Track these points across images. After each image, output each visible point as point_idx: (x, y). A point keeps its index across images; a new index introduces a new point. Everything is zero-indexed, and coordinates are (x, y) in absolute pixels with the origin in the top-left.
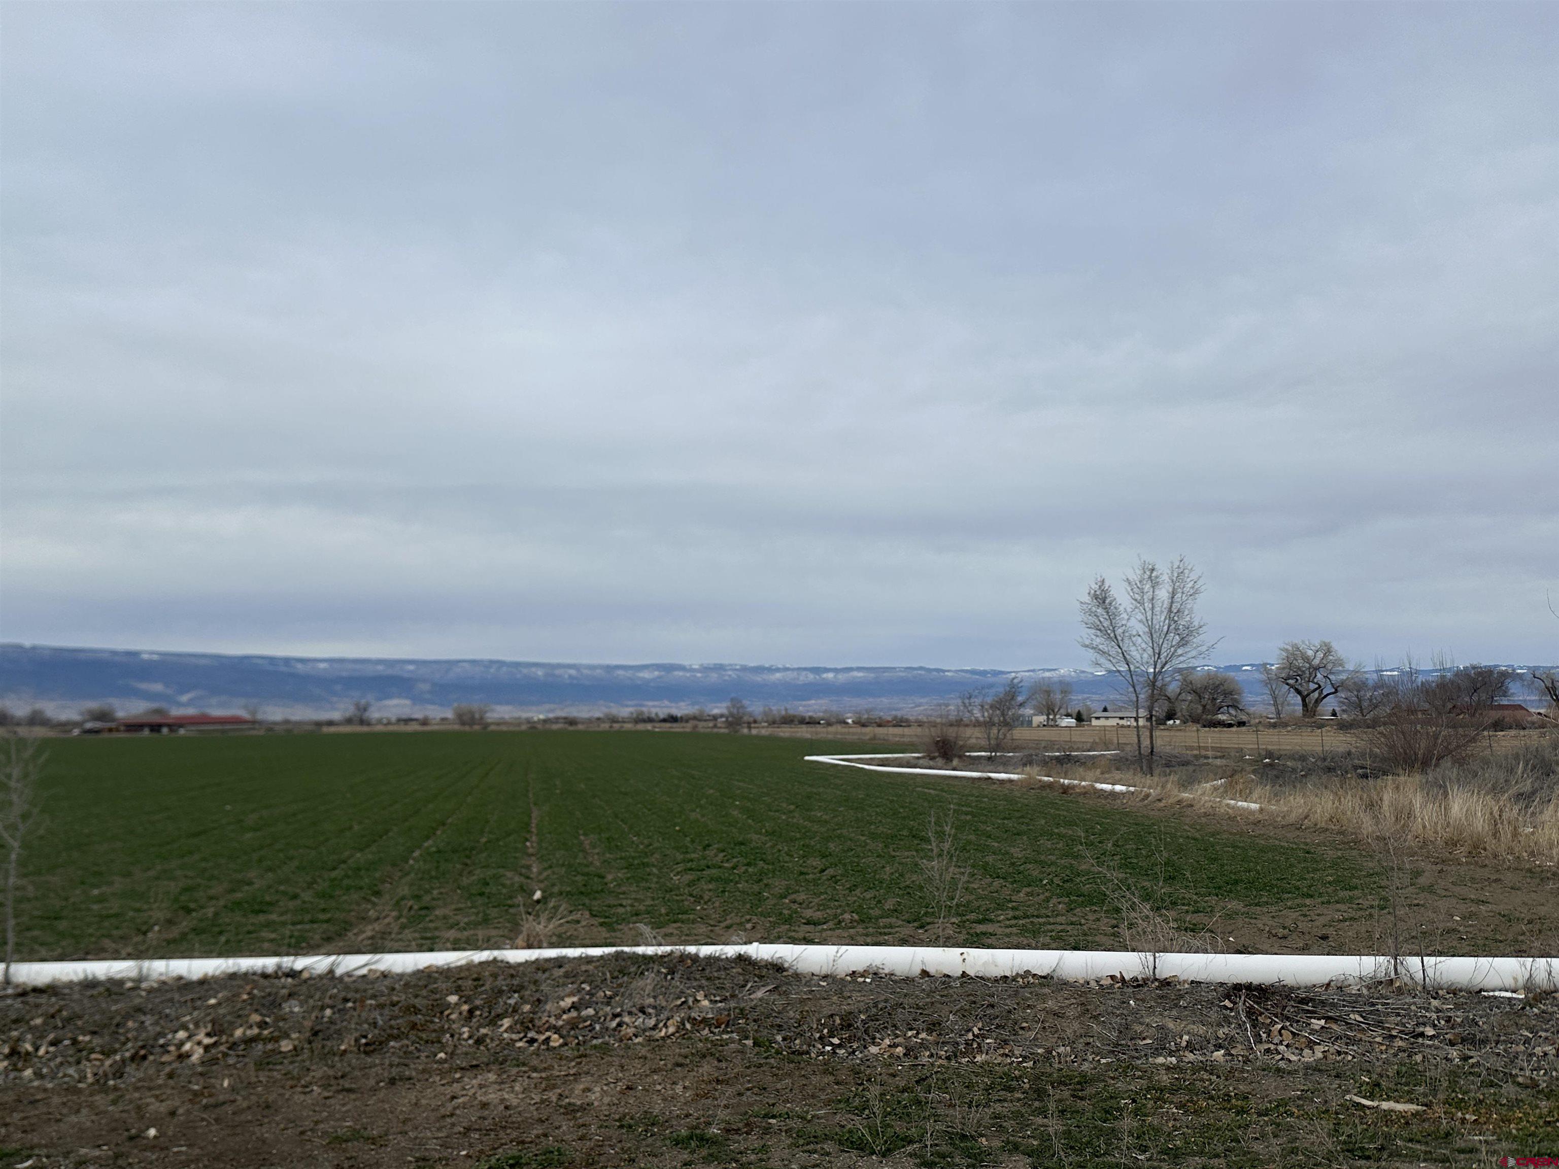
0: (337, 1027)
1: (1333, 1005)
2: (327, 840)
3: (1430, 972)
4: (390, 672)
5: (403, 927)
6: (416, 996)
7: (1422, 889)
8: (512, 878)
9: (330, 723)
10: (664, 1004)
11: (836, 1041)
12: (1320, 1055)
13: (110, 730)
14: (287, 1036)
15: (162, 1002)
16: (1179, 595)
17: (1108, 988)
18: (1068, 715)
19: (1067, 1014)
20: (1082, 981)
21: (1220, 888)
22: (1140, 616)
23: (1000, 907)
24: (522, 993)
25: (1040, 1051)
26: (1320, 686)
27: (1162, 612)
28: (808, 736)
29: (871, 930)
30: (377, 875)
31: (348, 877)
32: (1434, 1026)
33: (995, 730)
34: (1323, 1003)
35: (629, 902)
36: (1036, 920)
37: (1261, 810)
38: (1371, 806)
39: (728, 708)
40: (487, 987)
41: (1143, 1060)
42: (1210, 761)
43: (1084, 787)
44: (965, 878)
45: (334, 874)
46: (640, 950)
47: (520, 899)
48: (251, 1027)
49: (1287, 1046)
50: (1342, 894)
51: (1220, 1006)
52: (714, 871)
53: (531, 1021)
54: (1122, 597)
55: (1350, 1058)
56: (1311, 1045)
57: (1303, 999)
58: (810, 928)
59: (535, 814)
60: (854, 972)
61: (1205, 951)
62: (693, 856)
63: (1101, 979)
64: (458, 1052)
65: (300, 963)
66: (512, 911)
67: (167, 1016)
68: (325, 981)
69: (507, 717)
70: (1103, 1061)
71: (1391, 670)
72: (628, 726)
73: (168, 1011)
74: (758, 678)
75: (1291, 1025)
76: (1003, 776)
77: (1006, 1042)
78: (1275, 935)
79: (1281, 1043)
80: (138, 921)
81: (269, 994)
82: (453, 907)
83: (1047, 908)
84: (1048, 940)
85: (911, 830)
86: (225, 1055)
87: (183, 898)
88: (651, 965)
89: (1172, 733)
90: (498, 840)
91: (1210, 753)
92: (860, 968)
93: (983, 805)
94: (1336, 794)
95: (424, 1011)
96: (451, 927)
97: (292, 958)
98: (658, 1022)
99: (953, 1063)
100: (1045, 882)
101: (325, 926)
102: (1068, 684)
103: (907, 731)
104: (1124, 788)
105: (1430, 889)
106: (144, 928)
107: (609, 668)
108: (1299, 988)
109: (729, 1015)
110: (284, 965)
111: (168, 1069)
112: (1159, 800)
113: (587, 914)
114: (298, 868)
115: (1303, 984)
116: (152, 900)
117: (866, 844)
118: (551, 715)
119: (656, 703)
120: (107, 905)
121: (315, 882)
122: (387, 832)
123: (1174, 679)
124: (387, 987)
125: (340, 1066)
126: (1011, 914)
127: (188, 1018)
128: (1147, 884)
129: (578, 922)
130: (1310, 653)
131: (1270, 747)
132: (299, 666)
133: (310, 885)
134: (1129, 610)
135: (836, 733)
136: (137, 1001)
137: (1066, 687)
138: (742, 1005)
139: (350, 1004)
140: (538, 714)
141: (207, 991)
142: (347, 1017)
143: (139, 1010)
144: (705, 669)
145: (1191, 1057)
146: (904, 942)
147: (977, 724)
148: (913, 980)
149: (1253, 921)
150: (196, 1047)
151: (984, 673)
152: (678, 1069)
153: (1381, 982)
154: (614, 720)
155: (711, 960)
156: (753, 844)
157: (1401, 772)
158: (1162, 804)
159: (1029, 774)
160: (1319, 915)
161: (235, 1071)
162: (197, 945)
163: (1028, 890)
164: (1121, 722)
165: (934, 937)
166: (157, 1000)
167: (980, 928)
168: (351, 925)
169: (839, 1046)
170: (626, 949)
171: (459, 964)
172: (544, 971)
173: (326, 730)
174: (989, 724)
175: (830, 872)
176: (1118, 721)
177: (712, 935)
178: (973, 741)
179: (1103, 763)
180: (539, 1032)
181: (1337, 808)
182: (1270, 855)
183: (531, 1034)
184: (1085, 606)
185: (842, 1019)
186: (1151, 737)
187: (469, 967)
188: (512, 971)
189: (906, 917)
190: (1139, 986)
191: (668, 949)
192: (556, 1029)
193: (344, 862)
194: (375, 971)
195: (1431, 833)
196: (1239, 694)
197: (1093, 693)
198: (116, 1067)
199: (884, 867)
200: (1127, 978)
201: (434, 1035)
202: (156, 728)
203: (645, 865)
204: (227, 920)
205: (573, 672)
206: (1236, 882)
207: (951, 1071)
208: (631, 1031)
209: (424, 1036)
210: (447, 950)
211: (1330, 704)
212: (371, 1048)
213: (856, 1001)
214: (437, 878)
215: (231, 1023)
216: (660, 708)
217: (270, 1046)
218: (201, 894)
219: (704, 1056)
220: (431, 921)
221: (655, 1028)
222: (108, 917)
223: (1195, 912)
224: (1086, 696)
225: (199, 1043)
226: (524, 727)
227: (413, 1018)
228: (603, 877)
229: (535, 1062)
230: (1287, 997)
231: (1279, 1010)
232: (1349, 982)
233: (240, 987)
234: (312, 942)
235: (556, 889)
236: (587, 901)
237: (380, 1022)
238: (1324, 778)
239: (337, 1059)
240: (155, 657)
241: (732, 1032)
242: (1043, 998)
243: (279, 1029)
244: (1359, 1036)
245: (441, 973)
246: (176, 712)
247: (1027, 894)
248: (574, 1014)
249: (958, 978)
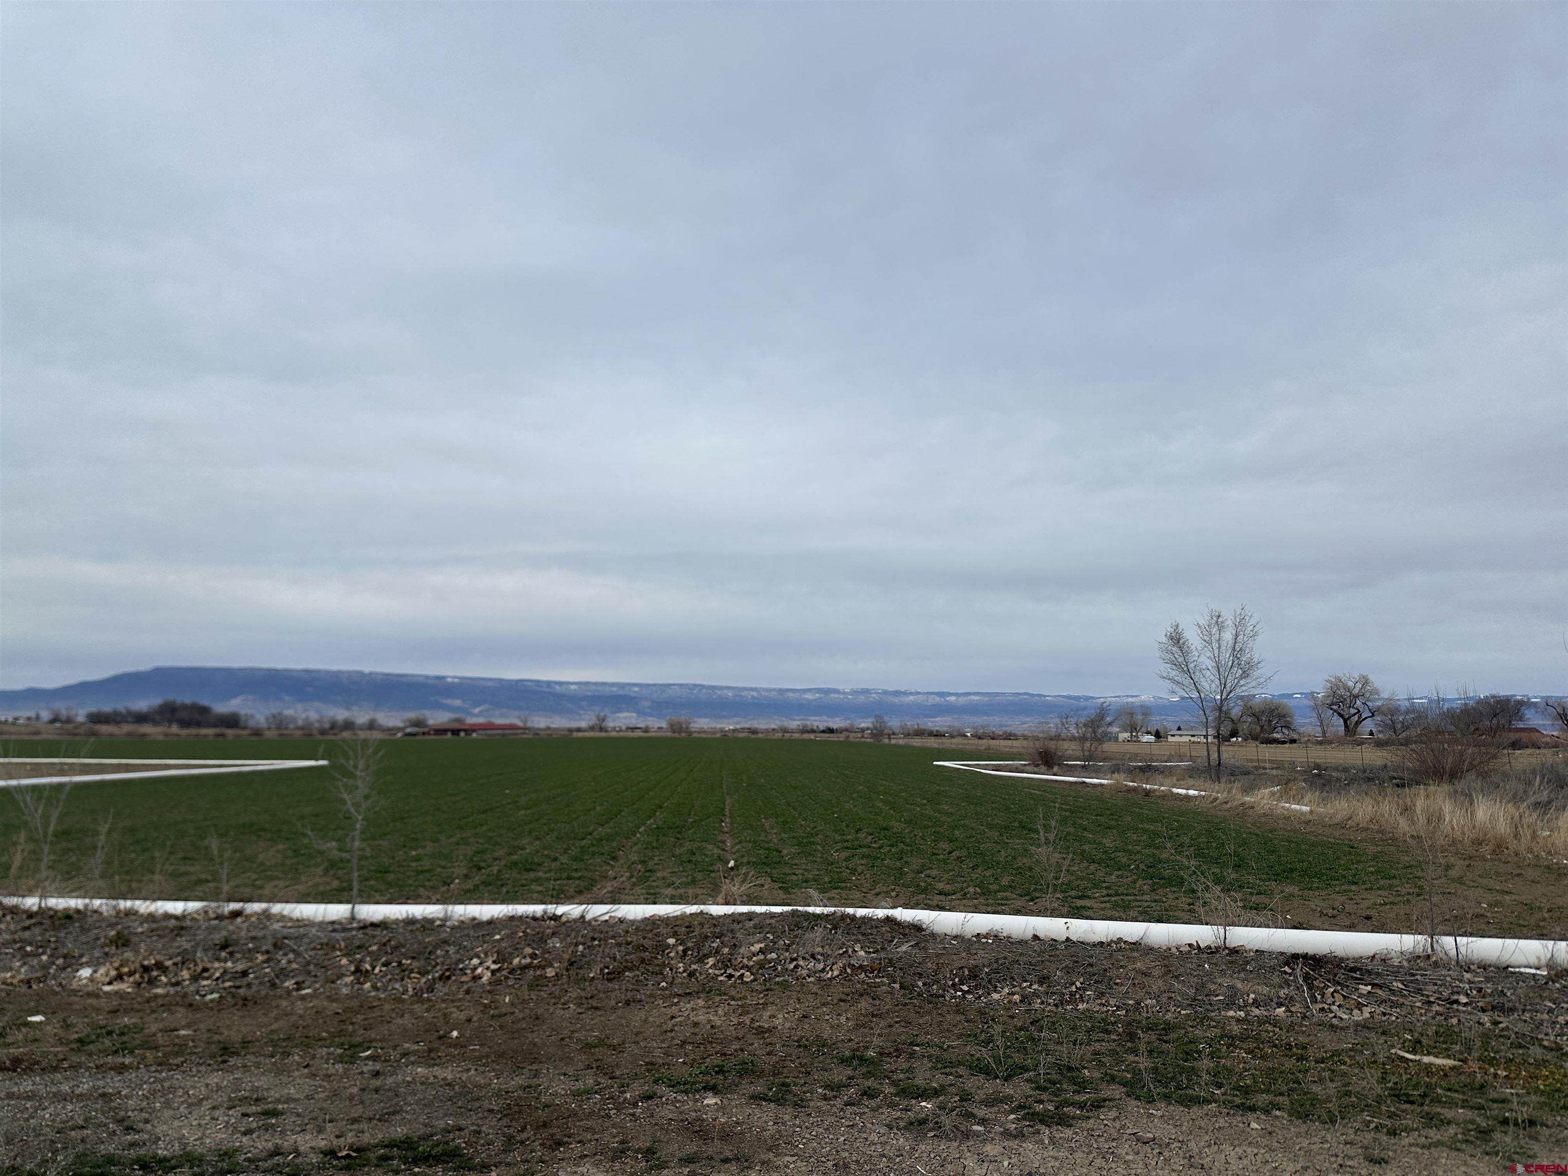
0: (587, 959)
1: (1378, 974)
2: (577, 818)
3: (1463, 950)
4: (621, 692)
5: (634, 885)
6: (644, 938)
7: (1453, 880)
8: (712, 850)
9: (579, 730)
10: (830, 952)
11: (965, 988)
12: (1368, 1015)
13: (424, 734)
14: (551, 965)
15: (461, 937)
16: (1241, 637)
17: (1186, 954)
18: (1148, 733)
19: (1153, 974)
20: (1165, 948)
21: (1278, 875)
22: (1209, 654)
23: (1096, 886)
24: (723, 939)
25: (1130, 1002)
26: (1359, 711)
27: (1227, 650)
28: (936, 746)
29: (991, 901)
30: (615, 844)
31: (593, 845)
32: (1467, 995)
33: (1088, 744)
34: (1369, 972)
35: (801, 871)
36: (1126, 898)
37: (1311, 812)
38: (1406, 810)
39: (872, 723)
40: (696, 933)
41: (1217, 1013)
42: (1268, 771)
43: (1163, 791)
44: (1067, 862)
45: (583, 843)
46: (811, 909)
47: (719, 866)
48: (525, 957)
49: (1339, 1006)
50: (1382, 882)
51: (1281, 972)
52: (865, 850)
53: (730, 961)
54: (1193, 638)
55: (1394, 1018)
56: (1360, 1006)
57: (1352, 968)
58: (942, 897)
59: (728, 800)
60: (978, 934)
61: (1268, 926)
62: (849, 837)
63: (1181, 946)
64: (676, 982)
65: (561, 910)
66: (713, 875)
67: (465, 947)
68: (578, 924)
69: (705, 727)
70: (1183, 1012)
71: (1420, 699)
72: (796, 736)
73: (465, 943)
74: (896, 700)
75: (1342, 989)
76: (1095, 781)
77: (1103, 994)
78: (1326, 915)
79: (1334, 1003)
80: (444, 875)
81: (538, 933)
82: (670, 871)
83: (1134, 888)
84: (1136, 914)
85: (1021, 822)
86: (506, 978)
87: (475, 859)
88: (819, 921)
89: (1236, 748)
90: (701, 820)
91: (1267, 765)
92: (984, 931)
93: (1079, 804)
94: (1375, 799)
95: (650, 949)
96: (669, 886)
97: (555, 906)
98: (825, 966)
99: (1060, 1009)
100: (1132, 867)
101: (577, 882)
102: (1148, 707)
103: (1015, 743)
104: (1196, 793)
105: (1460, 880)
106: (449, 881)
107: (781, 691)
108: (1348, 959)
109: (880, 964)
110: (549, 911)
111: (465, 987)
112: (1226, 803)
113: (769, 880)
114: (557, 838)
115: (1351, 955)
116: (454, 860)
117: (985, 833)
118: (738, 727)
119: (817, 718)
120: (422, 863)
121: (569, 848)
122: (620, 812)
123: (1237, 705)
124: (623, 930)
125: (590, 989)
126: (1105, 892)
127: (480, 949)
128: (1217, 871)
129: (762, 885)
130: (1351, 684)
131: (1318, 761)
132: (557, 687)
133: (565, 852)
134: (1199, 648)
135: (958, 744)
136: (443, 935)
137: (1146, 710)
138: (891, 956)
139: (596, 942)
140: (729, 726)
141: (493, 929)
142: (594, 952)
143: (445, 942)
144: (855, 692)
145: (1257, 1012)
146: (1017, 912)
147: (1073, 739)
148: (1026, 942)
149: (1307, 903)
150: (485, 971)
151: (1077, 698)
152: (842, 1004)
153: (1420, 957)
154: (785, 730)
155: (865, 920)
156: (895, 830)
157: (1431, 782)
158: (1228, 806)
159: (1116, 780)
160: (1363, 899)
161: (513, 991)
162: (486, 895)
163: (1119, 873)
164: (1193, 739)
165: (1043, 908)
166: (458, 935)
167: (1080, 903)
168: (596, 882)
169: (968, 992)
170: (800, 908)
171: (675, 914)
172: (738, 923)
173: (575, 734)
174: (1083, 739)
175: (956, 854)
176: (1190, 738)
177: (865, 900)
178: (1070, 752)
179: (1178, 771)
180: (735, 970)
181: (1376, 811)
182: (1320, 849)
183: (729, 971)
184: (1162, 645)
185: (970, 971)
186: (1219, 752)
187: (683, 916)
188: (715, 922)
189: (1019, 891)
190: (1212, 953)
191: (832, 909)
192: (749, 969)
193: (590, 834)
194: (615, 917)
195: (1458, 833)
196: (1291, 717)
197: (1169, 715)
198: (429, 983)
199: (999, 851)
200: (1202, 946)
201: (658, 968)
202: (456, 732)
203: (813, 843)
204: (507, 876)
205: (754, 693)
206: (1292, 870)
207: (1058, 1016)
208: (805, 972)
209: (650, 969)
210: (666, 903)
211: (1368, 725)
212: (611, 976)
213: (981, 957)
214: (657, 848)
215: (510, 954)
216: (821, 722)
217: (538, 973)
218: (489, 856)
219: (862, 995)
220: (654, 881)
221: (823, 970)
222: (422, 872)
223: (1257, 894)
224: (1163, 717)
225: (488, 968)
226: (718, 735)
227: (642, 955)
228: (780, 852)
229: (733, 993)
230: (1338, 966)
231: (1332, 977)
232: (1391, 956)
233: (517, 926)
234: (568, 894)
235: (745, 860)
236: (769, 870)
237: (619, 957)
238: (1364, 787)
239: (587, 983)
240: (456, 680)
241: (883, 977)
242: (1134, 960)
243: (545, 959)
244: (1401, 1000)
245: (662, 921)
246: (471, 721)
247: (1118, 877)
248: (761, 957)
249: (1063, 942)
